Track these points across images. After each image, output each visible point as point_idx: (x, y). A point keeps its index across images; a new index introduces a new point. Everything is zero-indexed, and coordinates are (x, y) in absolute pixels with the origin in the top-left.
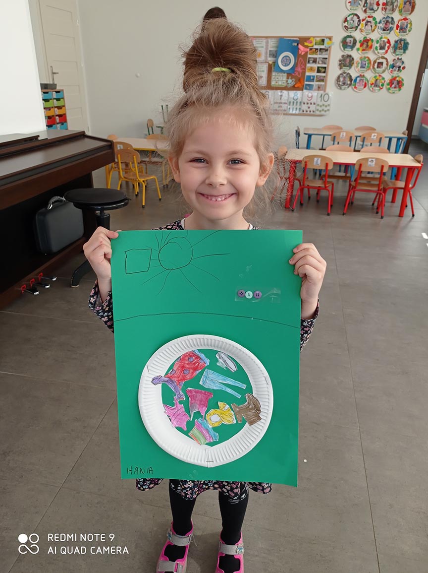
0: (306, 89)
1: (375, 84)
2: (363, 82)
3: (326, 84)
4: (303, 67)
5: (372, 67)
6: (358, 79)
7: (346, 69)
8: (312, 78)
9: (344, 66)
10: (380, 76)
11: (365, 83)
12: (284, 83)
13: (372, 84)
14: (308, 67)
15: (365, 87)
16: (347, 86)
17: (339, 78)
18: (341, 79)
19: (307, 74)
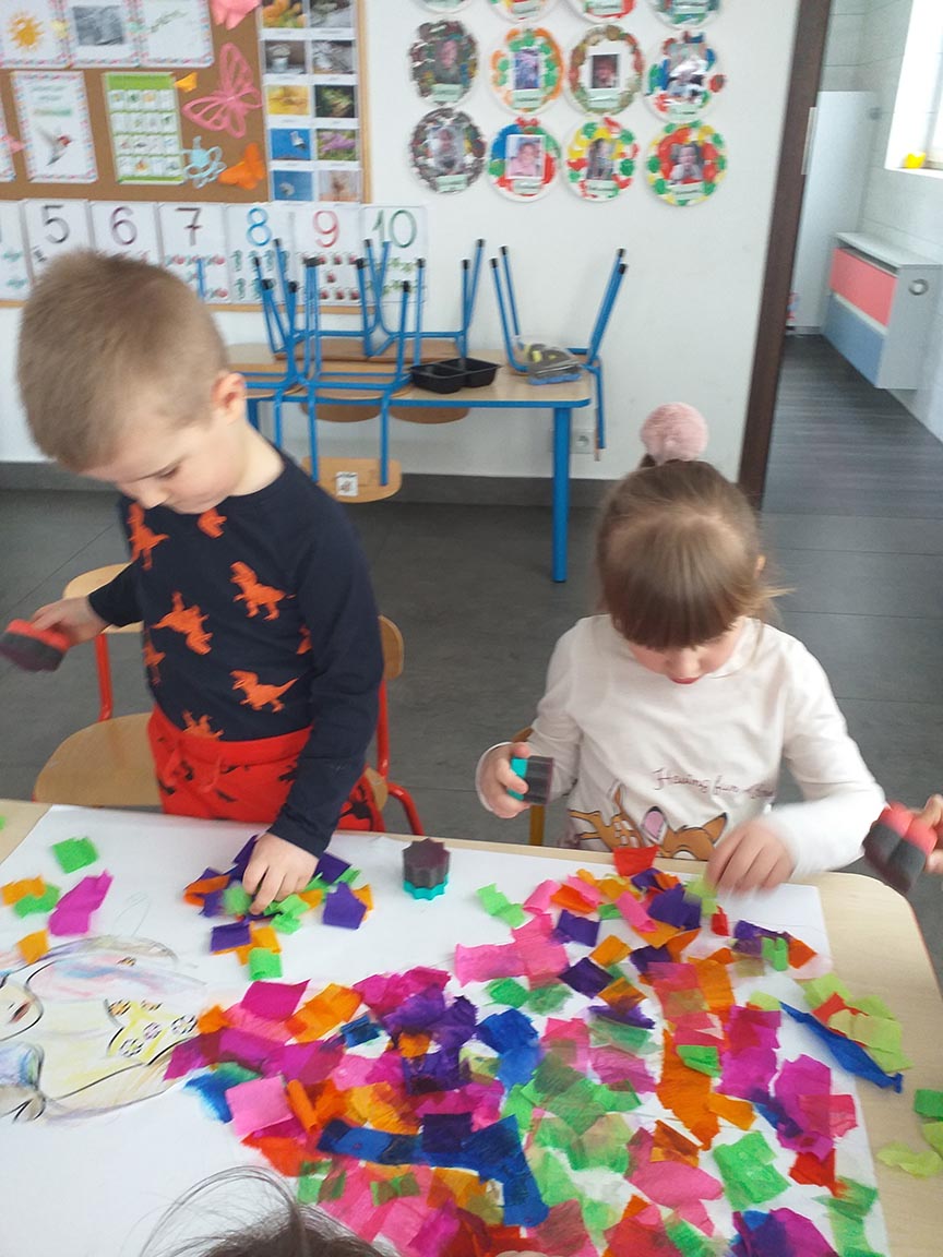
0: (281, 195)
1: (594, 166)
2: (536, 153)
3: (365, 166)
4: (247, 89)
5: (566, 84)
6: (513, 140)
7: (446, 94)
8: (298, 142)
9: (439, 80)
10: (611, 123)
11: (549, 161)
12: (173, 167)
13: (576, 165)
14: (273, 88)
15: (548, 177)
16: (462, 177)
17: (419, 137)
18: (434, 143)
19: (275, 121)
